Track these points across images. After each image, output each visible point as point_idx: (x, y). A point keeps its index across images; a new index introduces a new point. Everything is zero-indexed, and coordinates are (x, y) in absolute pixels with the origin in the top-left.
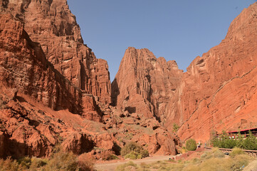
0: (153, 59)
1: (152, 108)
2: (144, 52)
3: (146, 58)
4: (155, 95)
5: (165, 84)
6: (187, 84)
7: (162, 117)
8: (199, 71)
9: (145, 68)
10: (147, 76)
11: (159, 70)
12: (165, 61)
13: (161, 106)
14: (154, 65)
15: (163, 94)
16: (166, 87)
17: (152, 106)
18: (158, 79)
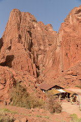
0: (34, 21)
1: (32, 57)
2: (27, 15)
3: (28, 19)
4: (35, 48)
5: (43, 40)
6: (65, 32)
7: (41, 66)
8: (78, 19)
9: (28, 25)
10: (28, 32)
11: (39, 29)
12: (43, 24)
13: (40, 57)
14: (35, 26)
15: (42, 48)
16: (45, 43)
17: (32, 55)
18: (38, 36)
